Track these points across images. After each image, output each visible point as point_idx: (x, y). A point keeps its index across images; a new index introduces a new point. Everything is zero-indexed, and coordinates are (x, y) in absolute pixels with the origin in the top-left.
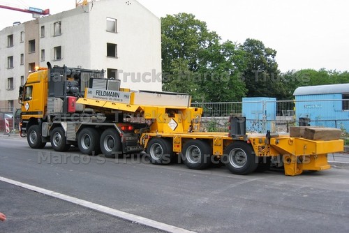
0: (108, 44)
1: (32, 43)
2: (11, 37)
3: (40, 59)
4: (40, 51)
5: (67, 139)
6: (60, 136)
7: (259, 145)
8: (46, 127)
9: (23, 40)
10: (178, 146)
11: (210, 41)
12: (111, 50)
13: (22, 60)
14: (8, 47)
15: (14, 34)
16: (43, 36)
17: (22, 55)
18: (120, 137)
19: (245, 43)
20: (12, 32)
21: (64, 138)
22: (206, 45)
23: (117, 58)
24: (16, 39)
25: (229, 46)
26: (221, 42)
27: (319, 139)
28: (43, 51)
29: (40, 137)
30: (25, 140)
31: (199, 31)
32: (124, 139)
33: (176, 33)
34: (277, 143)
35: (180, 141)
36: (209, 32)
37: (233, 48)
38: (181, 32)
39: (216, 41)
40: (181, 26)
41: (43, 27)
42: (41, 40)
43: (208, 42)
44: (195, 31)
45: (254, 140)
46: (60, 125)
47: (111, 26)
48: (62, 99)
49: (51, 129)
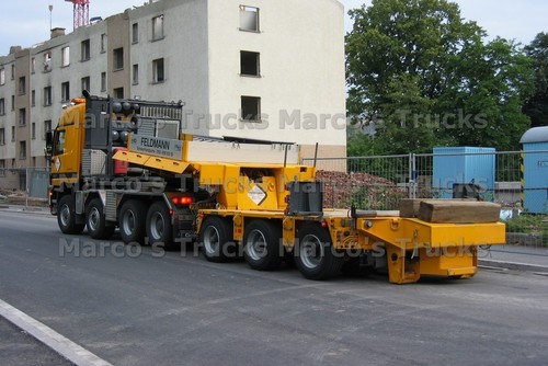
0: (242, 52)
1: (119, 53)
2: (86, 43)
3: (132, 81)
4: (132, 68)
5: (107, 218)
6: (97, 213)
7: (340, 229)
8: (80, 199)
9: (105, 48)
10: (240, 231)
11: (464, 39)
12: (250, 63)
13: (103, 83)
14: (82, 61)
15: (91, 37)
16: (135, 41)
17: (104, 74)
18: (170, 215)
19: (535, 42)
20: (88, 35)
21: (103, 216)
22: (457, 46)
23: (260, 77)
24: (95, 48)
25: (500, 48)
26: (485, 41)
27: (446, 220)
28: (136, 66)
29: (73, 213)
30: (55, 219)
31: (445, 21)
32: (177, 219)
33: (400, 26)
34: (367, 227)
35: (241, 222)
36: (463, 22)
37: (508, 52)
38: (408, 25)
39: (477, 39)
40: (410, 12)
41: (135, 25)
42: (133, 48)
43: (462, 42)
44: (435, 23)
45: (332, 221)
46: (97, 196)
47: (246, 19)
48: (105, 151)
49: (87, 202)
